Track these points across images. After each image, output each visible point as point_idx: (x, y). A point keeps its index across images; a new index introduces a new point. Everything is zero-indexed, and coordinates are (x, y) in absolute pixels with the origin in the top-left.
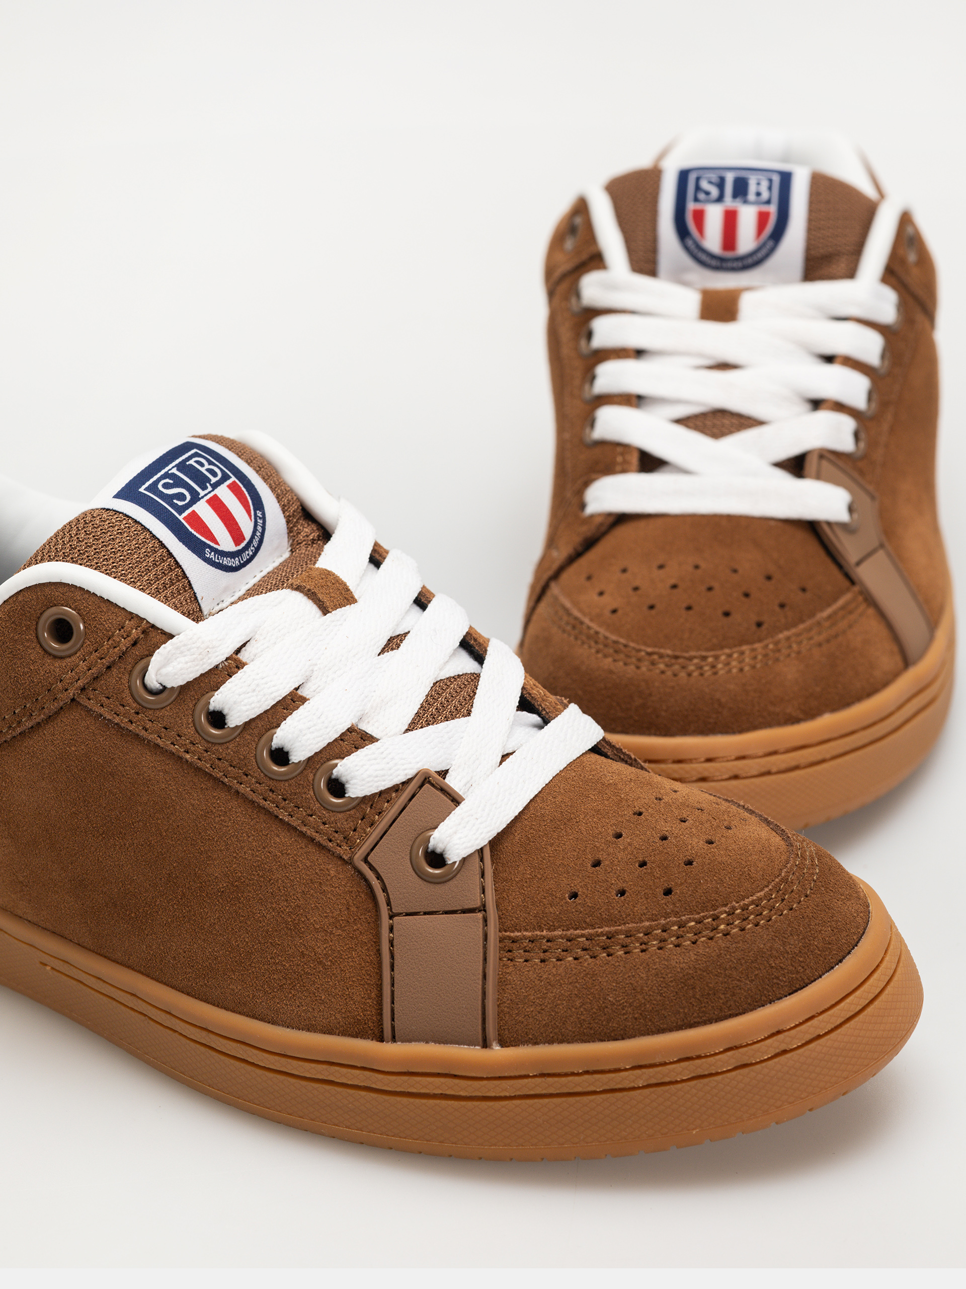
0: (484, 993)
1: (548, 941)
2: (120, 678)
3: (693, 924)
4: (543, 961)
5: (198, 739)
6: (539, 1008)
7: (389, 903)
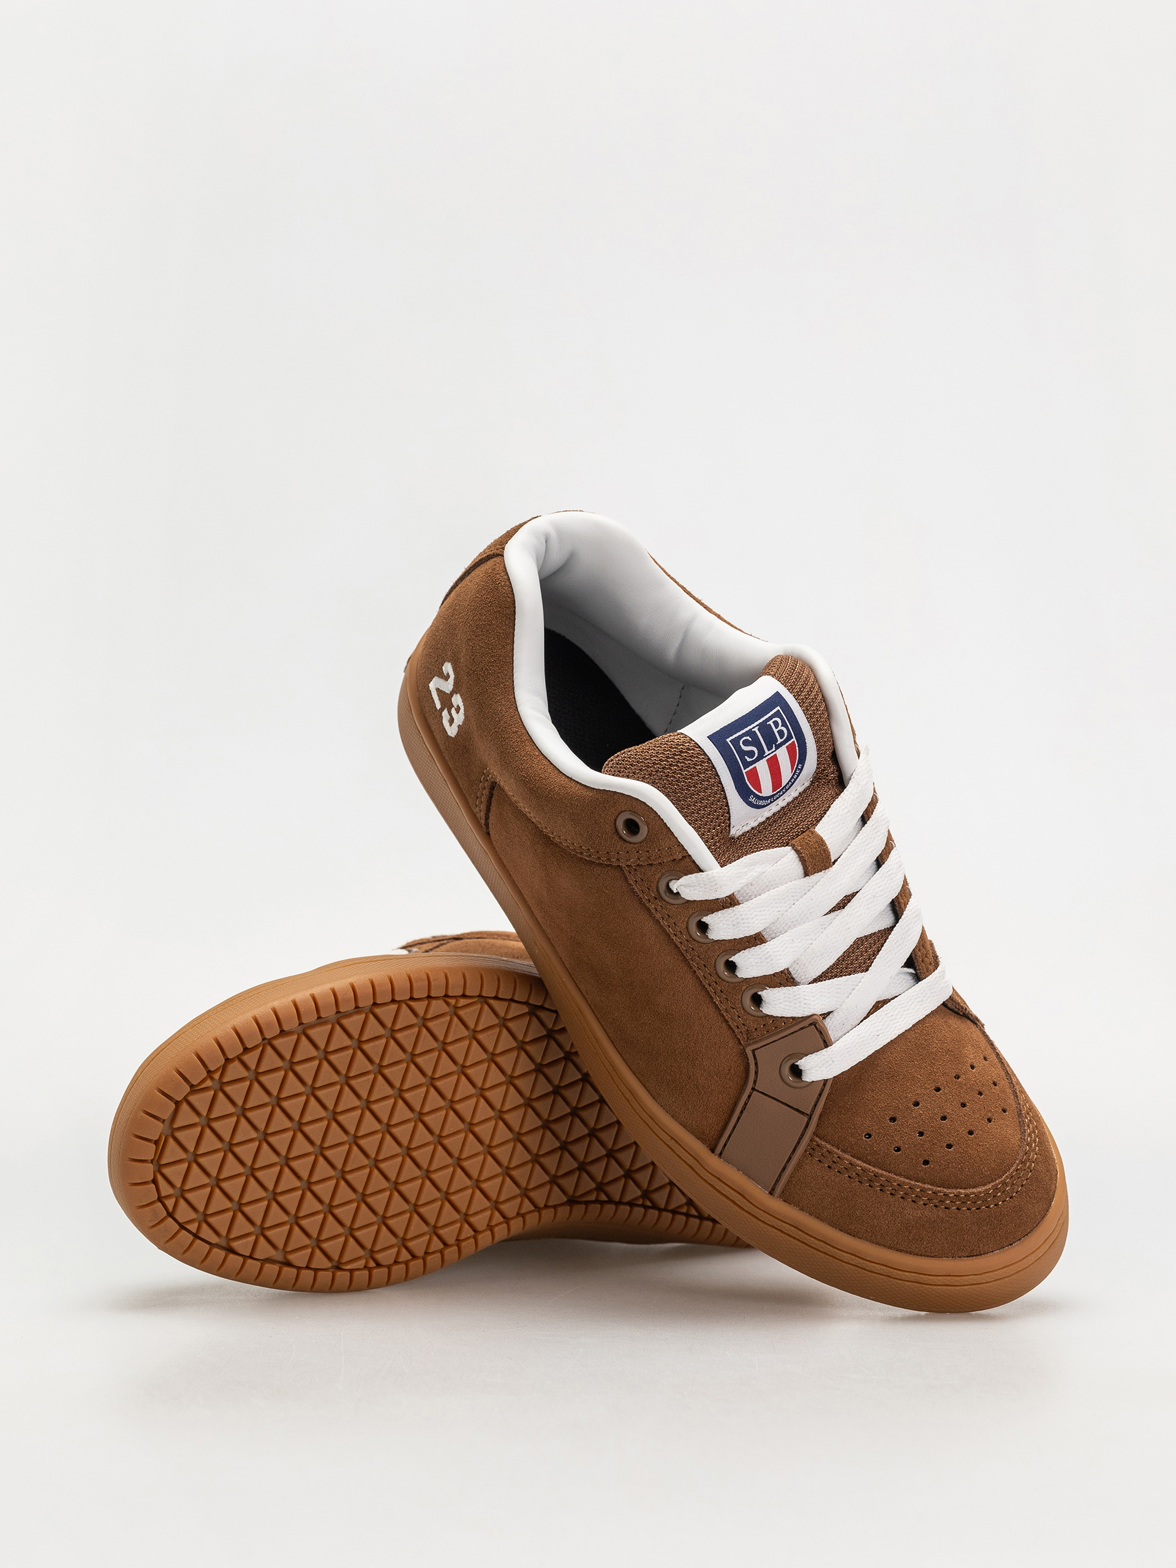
0: (784, 1169)
1: (839, 1157)
2: (655, 874)
3: (930, 1192)
4: (829, 1167)
5: (684, 931)
6: (813, 1193)
7: (755, 1082)
